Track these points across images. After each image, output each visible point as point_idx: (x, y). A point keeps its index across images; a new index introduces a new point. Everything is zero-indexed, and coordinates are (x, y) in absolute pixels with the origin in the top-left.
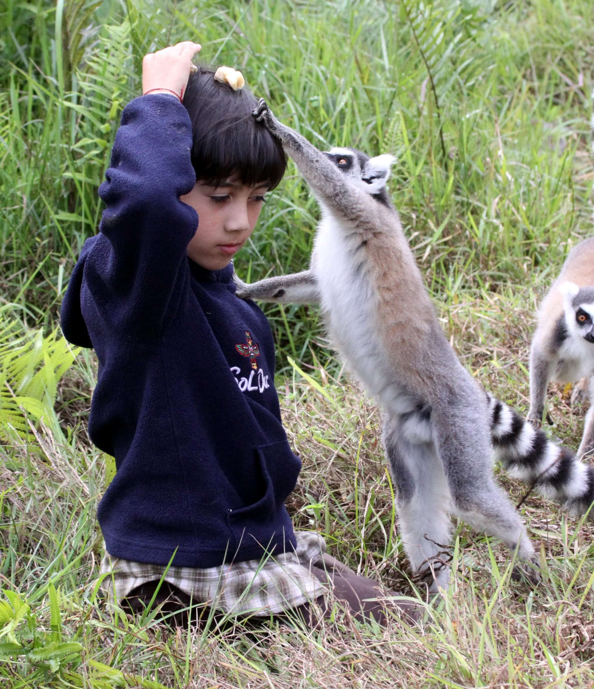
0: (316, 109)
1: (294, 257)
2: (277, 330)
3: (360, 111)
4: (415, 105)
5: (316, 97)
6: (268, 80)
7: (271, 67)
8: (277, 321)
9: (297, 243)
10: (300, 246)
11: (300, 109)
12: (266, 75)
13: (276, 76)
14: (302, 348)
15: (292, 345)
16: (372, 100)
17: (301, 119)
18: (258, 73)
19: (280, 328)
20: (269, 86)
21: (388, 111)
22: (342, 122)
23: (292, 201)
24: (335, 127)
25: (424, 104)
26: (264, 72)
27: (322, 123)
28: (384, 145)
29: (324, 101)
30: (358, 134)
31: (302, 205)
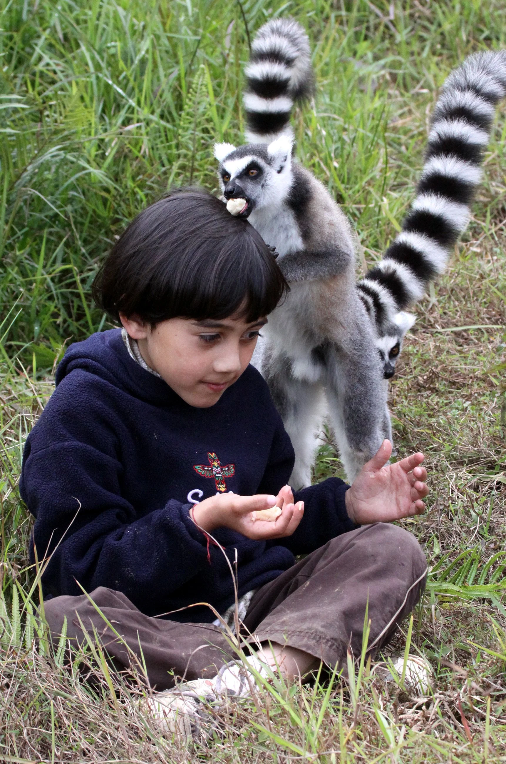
0: (114, 56)
1: (91, 222)
2: (72, 302)
3: (162, 59)
4: (219, 49)
5: (113, 44)
6: (61, 23)
7: (64, 10)
8: (72, 293)
9: (94, 207)
10: (97, 211)
11: (98, 57)
12: (59, 17)
13: (69, 19)
14: (100, 321)
15: (89, 317)
16: (175, 46)
17: (98, 68)
18: (51, 15)
19: (75, 300)
20: (63, 29)
21: (192, 61)
22: (142, 73)
23: (88, 162)
24: (135, 80)
25: (230, 50)
26: (56, 15)
27: (121, 73)
28: (187, 100)
29: (122, 48)
30: (159, 86)
31: (99, 166)
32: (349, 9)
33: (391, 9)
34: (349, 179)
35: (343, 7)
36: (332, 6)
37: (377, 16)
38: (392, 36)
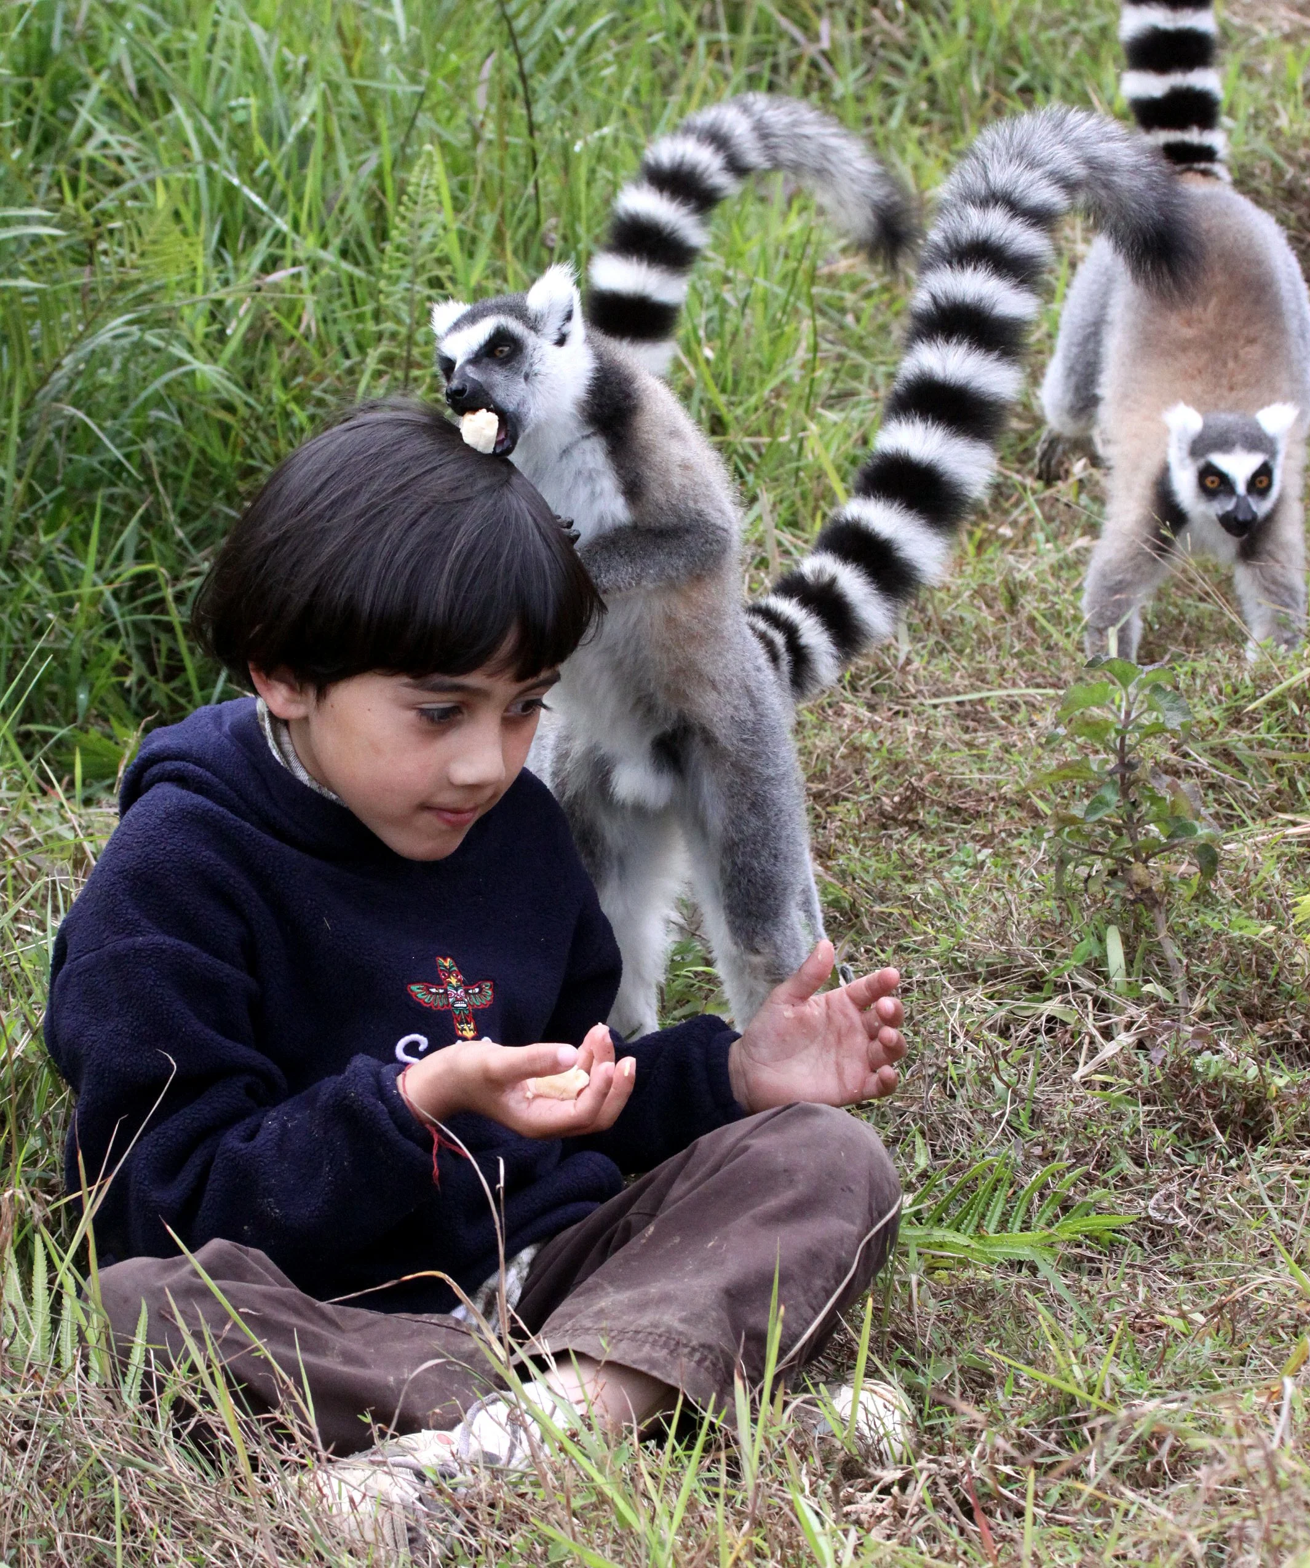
0: (243, 126)
1: (196, 475)
2: (158, 641)
3: (344, 133)
4: (463, 113)
5: (242, 101)
6: (133, 57)
7: (138, 30)
8: (156, 623)
9: (202, 443)
10: (209, 450)
11: (209, 129)
12: (128, 45)
13: (149, 49)
14: (215, 682)
15: (191, 674)
16: (370, 106)
17: (210, 152)
18: (111, 41)
19: (163, 637)
20: (136, 71)
21: (407, 137)
22: (303, 164)
23: (191, 349)
24: (288, 176)
25: (486, 114)
26: (123, 41)
27: (258, 162)
28: (397, 219)
29: (260, 110)
30: (338, 188)
31: (213, 356)
32: (735, 27)
33: (824, 27)
34: (736, 383)
35: (723, 24)
36: (699, 21)
37: (794, 42)
38: (825, 85)
